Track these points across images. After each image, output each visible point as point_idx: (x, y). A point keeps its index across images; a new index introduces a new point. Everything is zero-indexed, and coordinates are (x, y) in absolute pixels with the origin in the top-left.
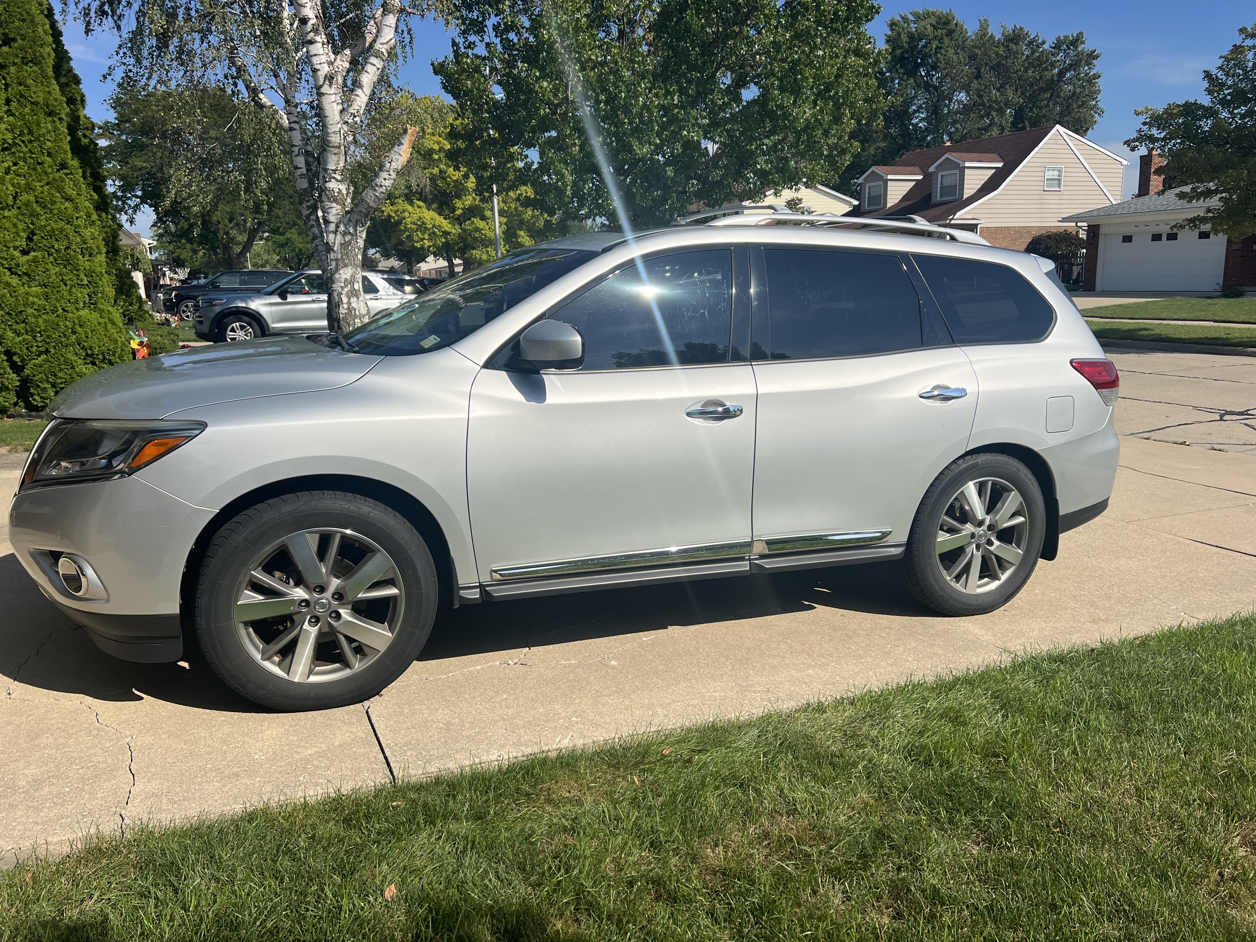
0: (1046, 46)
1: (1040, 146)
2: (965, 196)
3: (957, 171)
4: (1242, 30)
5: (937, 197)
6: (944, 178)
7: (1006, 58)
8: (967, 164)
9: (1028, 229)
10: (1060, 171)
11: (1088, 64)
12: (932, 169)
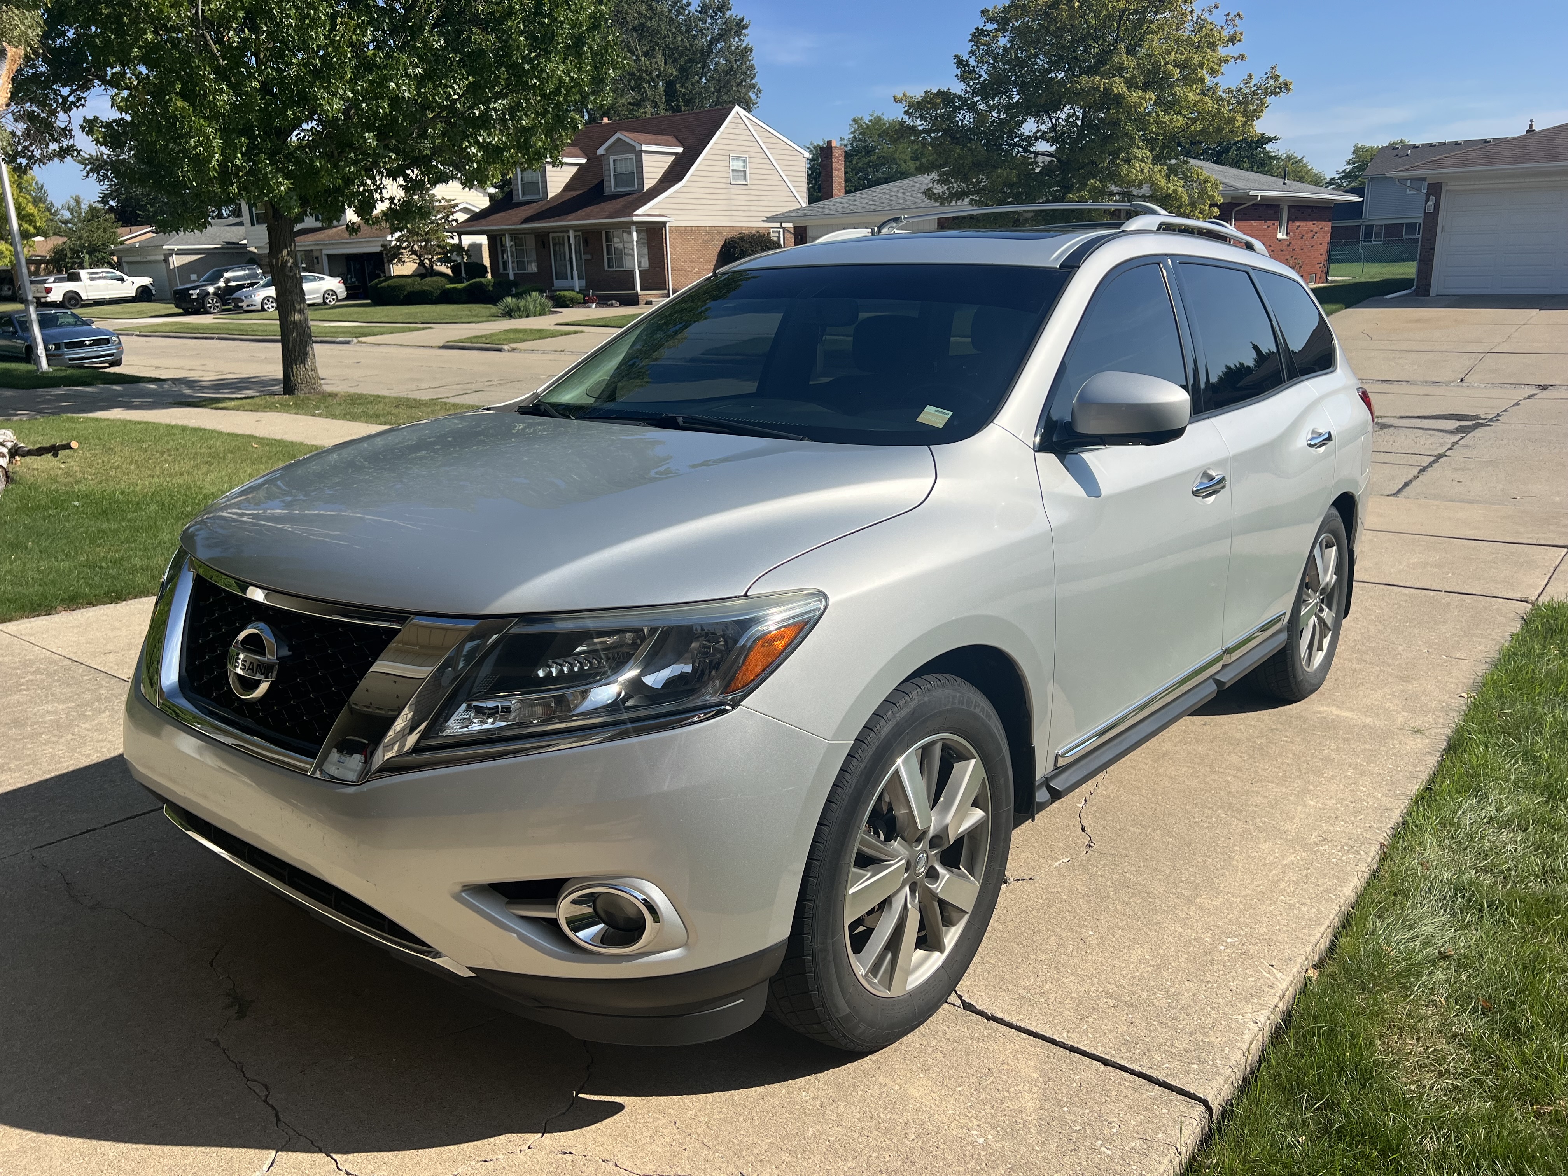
0: (692, 9)
1: (722, 129)
2: (646, 187)
3: (633, 156)
4: (984, 12)
5: (611, 187)
6: (617, 164)
7: (651, 19)
8: (645, 147)
9: (719, 229)
10: (744, 161)
11: (738, 34)
12: (601, 151)
